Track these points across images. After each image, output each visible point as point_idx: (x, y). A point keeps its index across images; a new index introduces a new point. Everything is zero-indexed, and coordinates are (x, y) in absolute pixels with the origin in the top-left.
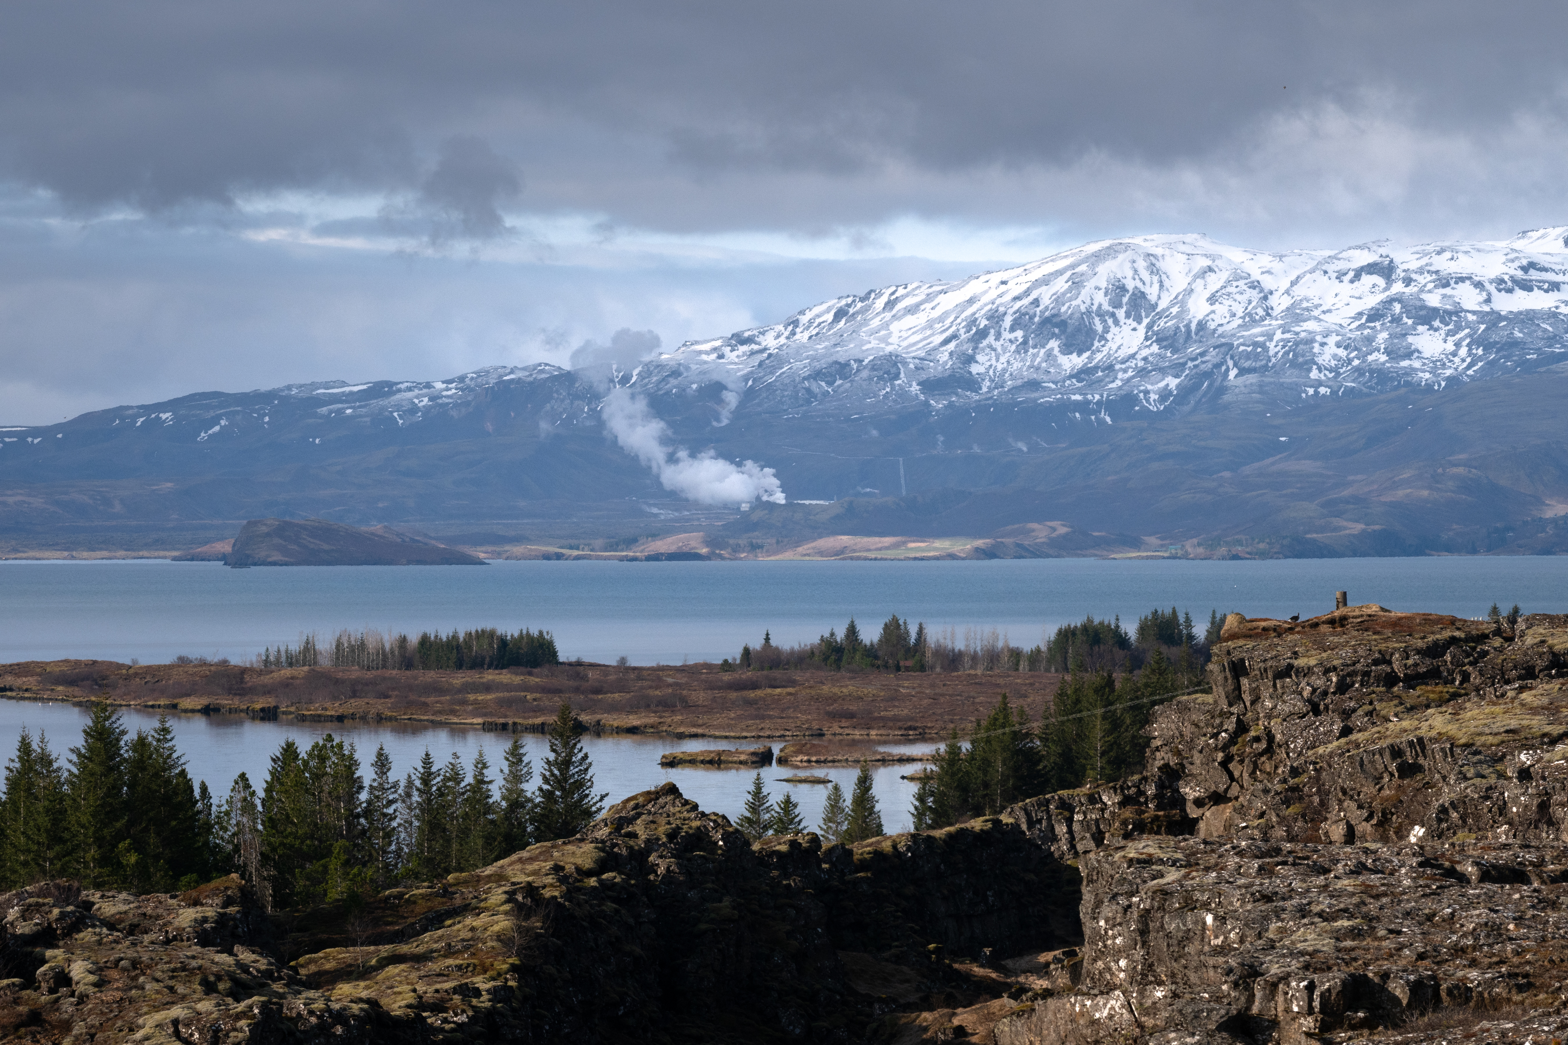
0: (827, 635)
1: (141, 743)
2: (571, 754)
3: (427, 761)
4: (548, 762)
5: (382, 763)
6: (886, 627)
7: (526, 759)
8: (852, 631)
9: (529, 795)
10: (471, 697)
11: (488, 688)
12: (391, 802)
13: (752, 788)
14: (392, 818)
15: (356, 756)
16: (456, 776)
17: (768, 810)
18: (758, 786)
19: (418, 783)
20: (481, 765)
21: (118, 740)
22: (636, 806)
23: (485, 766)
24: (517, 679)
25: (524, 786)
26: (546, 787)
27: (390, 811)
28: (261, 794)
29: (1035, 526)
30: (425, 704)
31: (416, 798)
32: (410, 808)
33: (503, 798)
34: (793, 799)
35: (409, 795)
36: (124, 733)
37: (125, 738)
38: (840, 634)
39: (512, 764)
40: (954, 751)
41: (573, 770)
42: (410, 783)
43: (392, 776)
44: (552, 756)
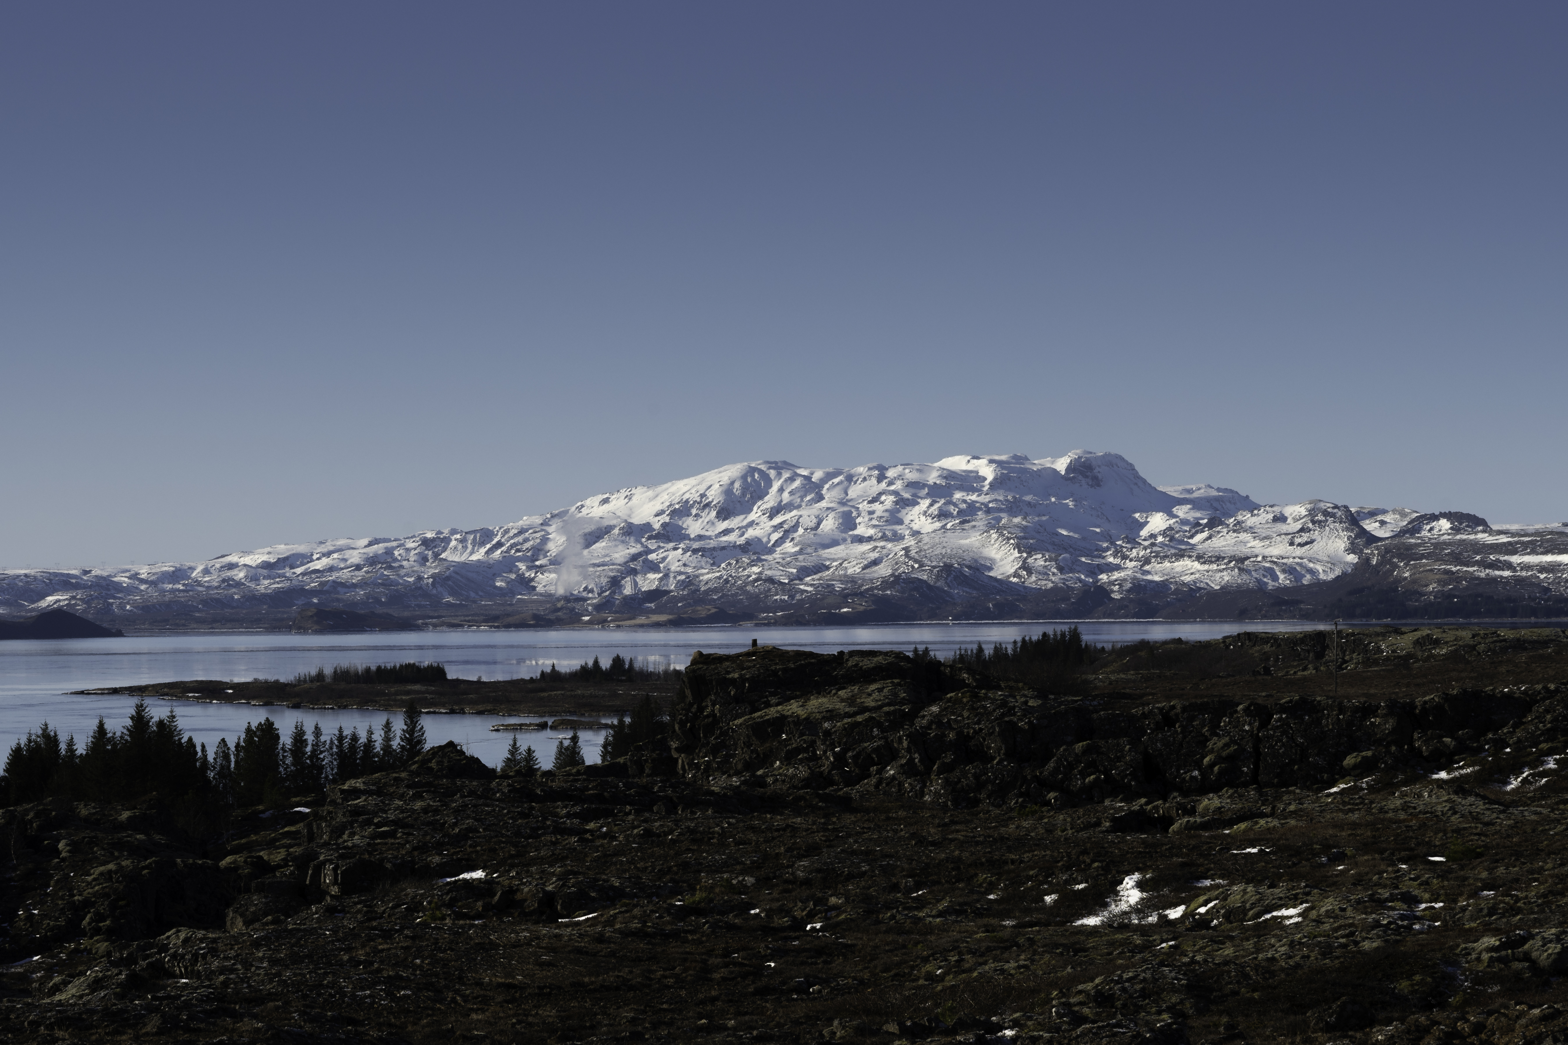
0: (583, 664)
1: (161, 723)
2: (415, 727)
3: (341, 730)
4: (403, 730)
5: (317, 732)
6: (614, 660)
7: (393, 729)
8: (596, 662)
9: (394, 747)
10: (399, 697)
11: (408, 693)
12: (322, 752)
13: (512, 743)
14: (323, 760)
15: (304, 728)
16: (355, 738)
17: (520, 754)
18: (515, 741)
19: (336, 742)
20: (370, 732)
21: (149, 722)
22: (433, 754)
23: (372, 733)
24: (423, 688)
25: (392, 743)
26: (402, 743)
27: (322, 756)
28: (233, 749)
29: (700, 608)
30: (376, 701)
31: (335, 750)
32: (332, 755)
33: (382, 749)
34: (532, 748)
35: (331, 748)
36: (152, 718)
37: (153, 720)
38: (590, 663)
39: (386, 732)
40: (621, 722)
41: (416, 735)
42: (332, 742)
43: (323, 738)
44: (405, 727)
